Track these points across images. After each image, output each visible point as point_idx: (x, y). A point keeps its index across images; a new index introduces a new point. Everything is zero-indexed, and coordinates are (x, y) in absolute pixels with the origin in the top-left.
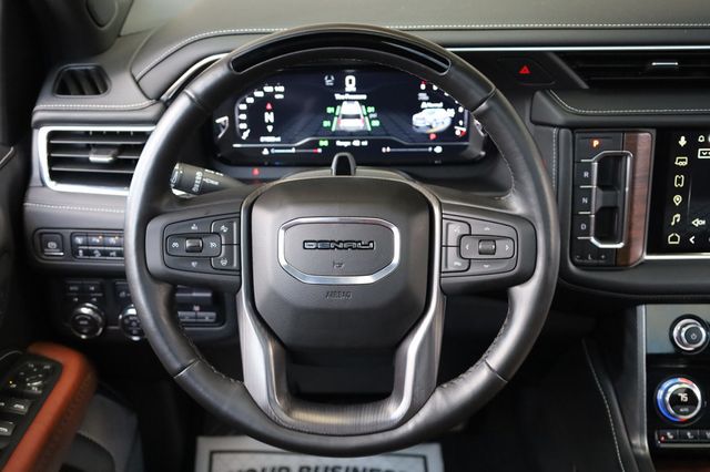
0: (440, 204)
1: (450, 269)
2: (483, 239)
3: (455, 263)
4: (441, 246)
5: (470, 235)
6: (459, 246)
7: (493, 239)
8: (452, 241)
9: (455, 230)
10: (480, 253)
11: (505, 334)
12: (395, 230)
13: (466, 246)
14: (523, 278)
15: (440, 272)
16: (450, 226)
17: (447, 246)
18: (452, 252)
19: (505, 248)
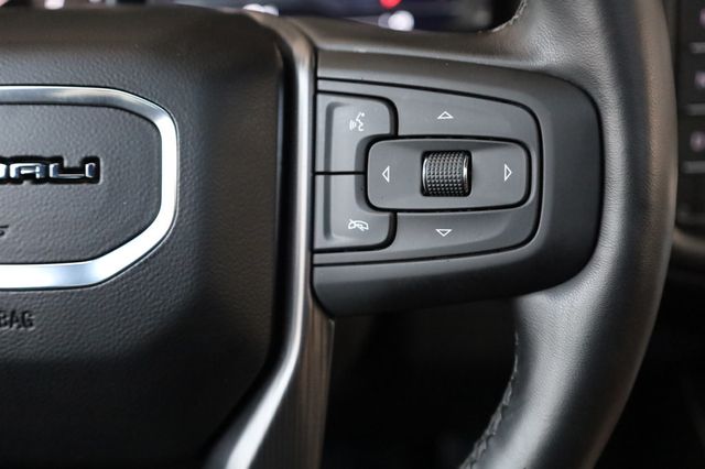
0: (315, 53)
1: (338, 240)
2: (435, 147)
3: (352, 224)
4: (314, 173)
5: (394, 135)
6: (362, 173)
7: (460, 146)
8: (345, 158)
9: (355, 121)
10: (425, 192)
11: (504, 436)
12: (166, 126)
13: (384, 172)
14: (558, 268)
15: (312, 250)
16: (338, 114)
17: (327, 173)
18: (344, 188)
19: (501, 175)
